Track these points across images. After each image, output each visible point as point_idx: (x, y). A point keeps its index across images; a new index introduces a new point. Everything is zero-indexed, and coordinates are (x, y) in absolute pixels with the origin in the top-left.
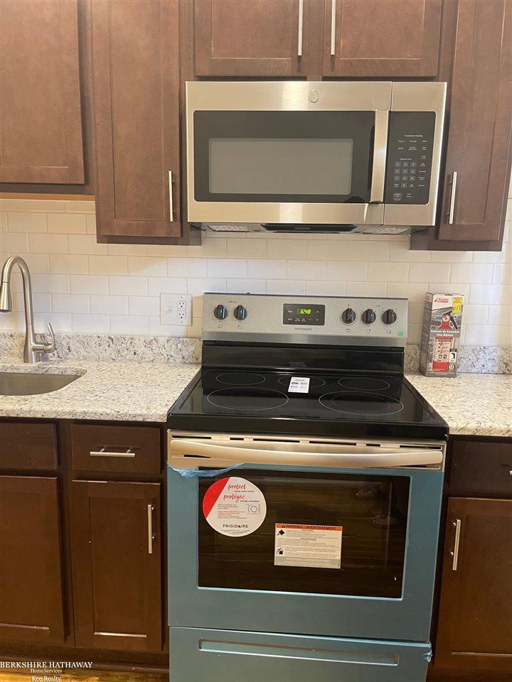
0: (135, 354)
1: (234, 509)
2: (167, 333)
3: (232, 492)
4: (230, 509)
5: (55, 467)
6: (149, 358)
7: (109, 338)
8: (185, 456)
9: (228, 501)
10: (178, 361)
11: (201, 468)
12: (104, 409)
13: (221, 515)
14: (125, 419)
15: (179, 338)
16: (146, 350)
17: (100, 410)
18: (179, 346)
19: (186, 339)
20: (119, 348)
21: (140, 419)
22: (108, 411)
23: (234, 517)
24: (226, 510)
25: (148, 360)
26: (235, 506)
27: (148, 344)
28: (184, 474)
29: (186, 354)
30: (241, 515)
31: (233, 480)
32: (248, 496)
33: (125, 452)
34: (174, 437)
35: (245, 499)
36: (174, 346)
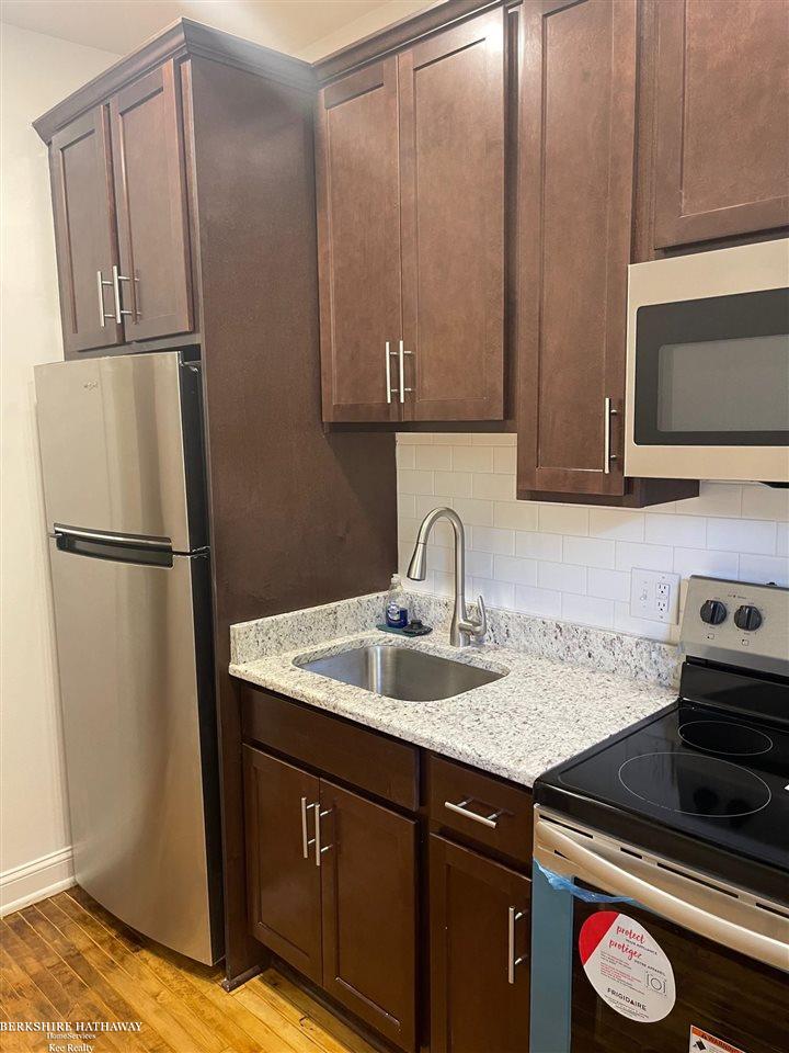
0: (590, 655)
1: (625, 970)
2: (639, 632)
3: (622, 939)
4: (618, 967)
5: (414, 808)
6: (609, 666)
7: (558, 626)
8: (556, 852)
9: (615, 952)
10: (653, 678)
11: (577, 882)
12: (465, 747)
13: (605, 971)
14: (488, 768)
15: (654, 641)
16: (606, 654)
17: (460, 747)
18: (654, 655)
19: (665, 646)
20: (570, 644)
21: (505, 775)
22: (469, 751)
23: (626, 984)
24: (613, 966)
25: (607, 669)
26: (626, 965)
27: (609, 644)
28: (551, 881)
29: (663, 669)
30: (635, 985)
31: (623, 920)
32: (645, 957)
33: (486, 817)
34: (542, 817)
35: (642, 959)
36: (645, 654)
